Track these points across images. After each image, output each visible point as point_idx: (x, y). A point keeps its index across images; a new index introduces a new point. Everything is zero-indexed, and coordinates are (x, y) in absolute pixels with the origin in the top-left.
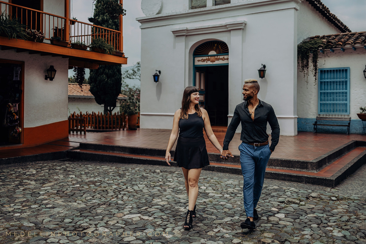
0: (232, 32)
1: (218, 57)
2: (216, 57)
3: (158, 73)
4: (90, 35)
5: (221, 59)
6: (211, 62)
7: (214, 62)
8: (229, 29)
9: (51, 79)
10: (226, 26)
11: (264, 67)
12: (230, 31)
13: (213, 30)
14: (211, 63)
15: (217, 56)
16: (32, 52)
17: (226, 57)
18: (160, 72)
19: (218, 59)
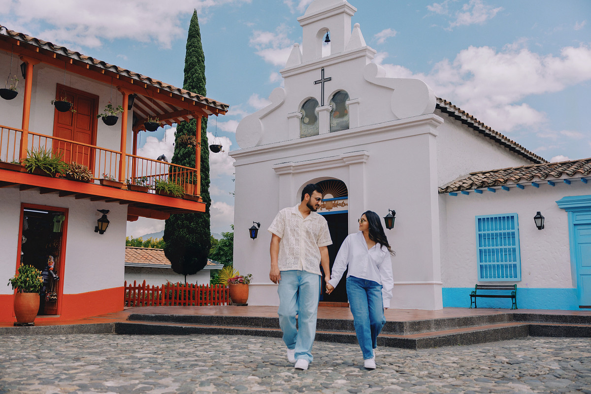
0: (351, 167)
1: (336, 202)
2: (333, 202)
3: (256, 225)
4: (167, 174)
5: (340, 205)
6: (327, 209)
7: (331, 209)
8: (347, 163)
9: (102, 232)
10: (342, 159)
11: (394, 213)
12: (348, 166)
13: (328, 165)
14: (327, 211)
15: (335, 200)
16: (79, 196)
17: (345, 201)
18: (259, 225)
19: (336, 205)
